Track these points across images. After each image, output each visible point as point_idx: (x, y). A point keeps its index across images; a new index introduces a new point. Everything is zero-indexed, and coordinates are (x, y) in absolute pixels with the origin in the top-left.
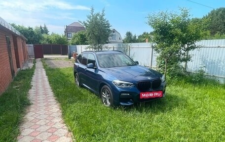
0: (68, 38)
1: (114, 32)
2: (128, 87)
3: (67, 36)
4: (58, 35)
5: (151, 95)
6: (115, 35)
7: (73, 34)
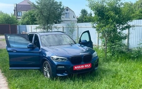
0: (18, 17)
1: (67, 10)
2: (63, 61)
3: (17, 15)
4: (7, 15)
5: (82, 67)
6: (69, 13)
7: (23, 13)
